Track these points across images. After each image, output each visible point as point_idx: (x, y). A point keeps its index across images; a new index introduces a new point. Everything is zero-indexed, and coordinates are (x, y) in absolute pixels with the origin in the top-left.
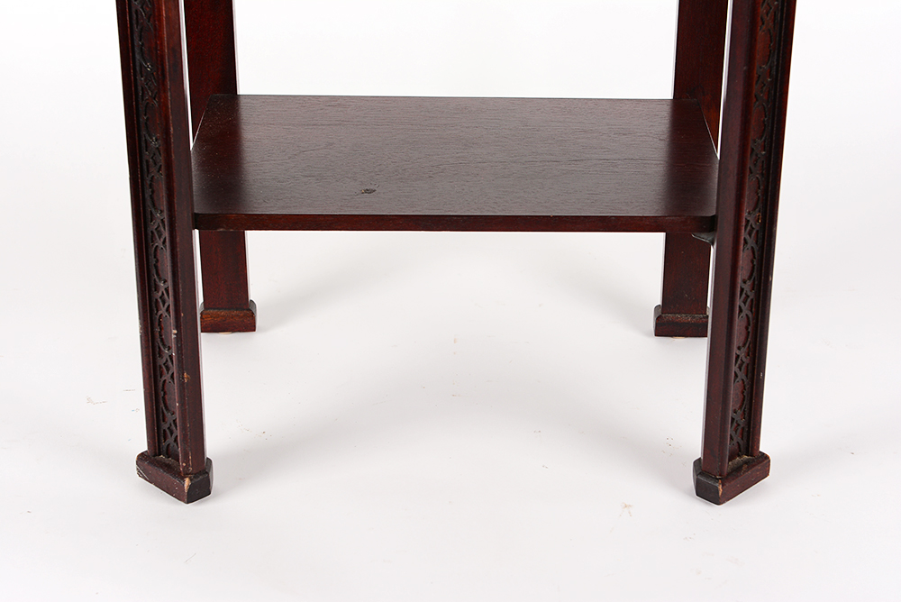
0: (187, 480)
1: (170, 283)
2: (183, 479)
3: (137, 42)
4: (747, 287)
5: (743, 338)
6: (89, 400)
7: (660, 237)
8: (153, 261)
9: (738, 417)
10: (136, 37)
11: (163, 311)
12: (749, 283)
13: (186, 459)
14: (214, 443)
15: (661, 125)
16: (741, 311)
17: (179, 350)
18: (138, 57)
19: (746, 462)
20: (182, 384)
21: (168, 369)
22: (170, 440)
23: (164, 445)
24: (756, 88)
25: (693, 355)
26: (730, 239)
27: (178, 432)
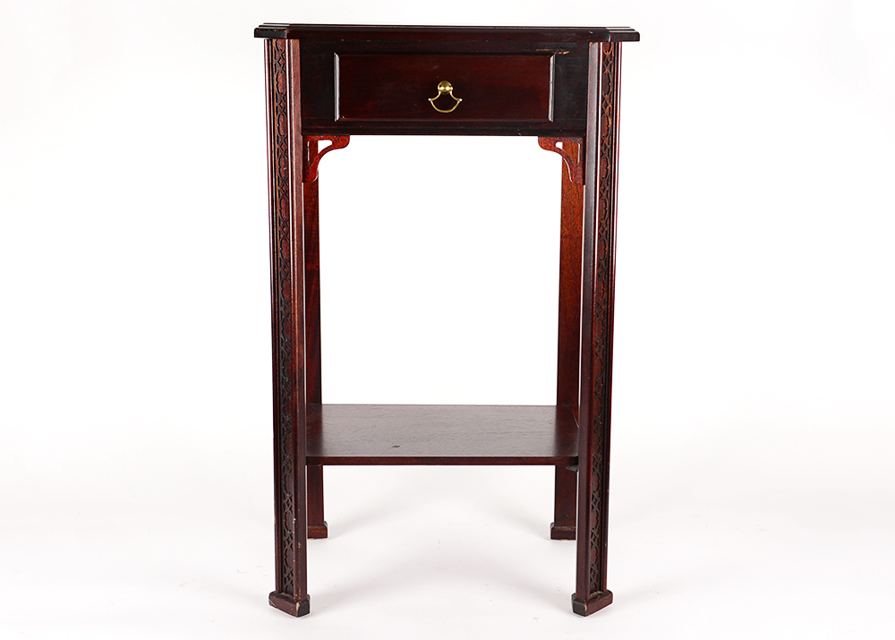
0: (298, 604)
1: (293, 493)
2: (295, 603)
3: (282, 367)
4: (596, 495)
5: (595, 524)
6: (238, 571)
7: (553, 468)
8: (283, 482)
9: (595, 568)
10: (281, 364)
11: (287, 509)
12: (597, 493)
13: (297, 592)
14: (312, 588)
15: (552, 417)
16: (593, 508)
17: (296, 530)
18: (281, 374)
19: (600, 594)
20: (297, 548)
21: (289, 542)
22: (288, 583)
23: (285, 586)
24: (595, 389)
25: (569, 549)
26: (585, 467)
27: (294, 578)
